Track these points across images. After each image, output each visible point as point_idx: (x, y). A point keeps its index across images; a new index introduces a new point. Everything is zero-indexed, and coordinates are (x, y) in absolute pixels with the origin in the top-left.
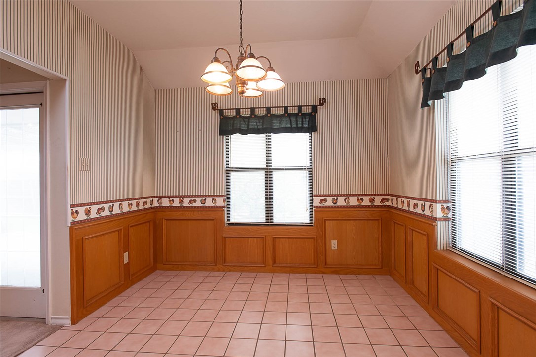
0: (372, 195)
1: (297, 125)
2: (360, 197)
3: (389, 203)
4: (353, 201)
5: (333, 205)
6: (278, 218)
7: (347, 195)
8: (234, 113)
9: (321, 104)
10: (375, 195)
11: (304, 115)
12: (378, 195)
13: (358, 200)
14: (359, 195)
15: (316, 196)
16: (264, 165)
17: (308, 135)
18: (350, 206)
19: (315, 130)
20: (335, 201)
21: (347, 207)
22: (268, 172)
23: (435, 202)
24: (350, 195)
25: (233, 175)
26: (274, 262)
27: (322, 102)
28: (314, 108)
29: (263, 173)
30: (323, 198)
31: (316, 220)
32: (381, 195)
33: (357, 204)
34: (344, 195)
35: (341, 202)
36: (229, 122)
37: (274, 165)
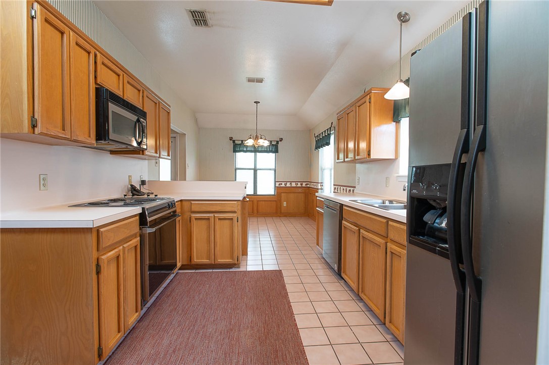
0: (302, 182)
1: (270, 149)
3: (309, 186)
4: (294, 185)
5: (285, 186)
6: (258, 193)
8: (240, 142)
9: (281, 141)
11: (272, 145)
12: (304, 182)
13: (296, 184)
14: (296, 182)
15: (277, 182)
16: (253, 167)
17: (274, 154)
19: (278, 152)
20: (286, 184)
21: (291, 187)
22: (255, 170)
23: (318, 183)
24: (292, 182)
25: (238, 171)
26: (257, 212)
27: (281, 140)
28: (278, 142)
29: (253, 171)
30: (280, 183)
31: (277, 193)
32: (306, 182)
33: (295, 186)
34: (289, 182)
35: (288, 185)
36: (238, 147)
37: (258, 167)
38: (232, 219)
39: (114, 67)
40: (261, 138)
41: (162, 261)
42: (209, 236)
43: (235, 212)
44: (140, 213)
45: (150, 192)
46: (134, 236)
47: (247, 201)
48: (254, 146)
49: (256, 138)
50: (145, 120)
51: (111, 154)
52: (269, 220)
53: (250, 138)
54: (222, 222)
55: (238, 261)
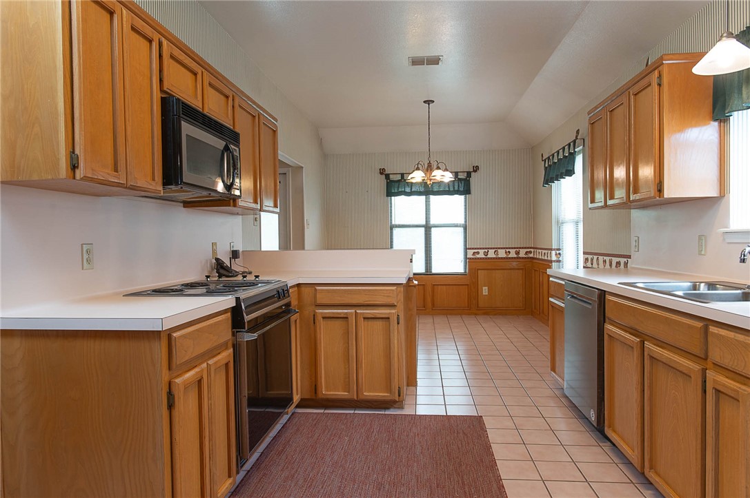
0: (517, 248)
1: (454, 188)
2: (507, 250)
3: (531, 255)
4: (502, 254)
5: (484, 256)
7: (496, 248)
8: (399, 177)
9: (475, 171)
10: (520, 248)
11: (460, 180)
12: (523, 248)
13: (506, 252)
14: (507, 248)
15: (470, 249)
16: (424, 223)
17: (463, 197)
18: (499, 258)
19: (470, 193)
20: (486, 254)
21: (496, 258)
22: (428, 228)
23: (551, 250)
24: (499, 248)
25: (396, 231)
26: (433, 305)
27: (476, 169)
28: (469, 174)
29: (423, 229)
30: (476, 251)
31: (469, 270)
32: (525, 248)
33: (505, 256)
34: (494, 248)
35: (491, 254)
36: (395, 185)
37: (432, 222)
38: (389, 318)
39: (188, 61)
40: (438, 168)
41: (267, 391)
42: (347, 349)
43: (392, 306)
44: (233, 307)
45: (247, 270)
46: (224, 346)
47: (415, 286)
48: (424, 184)
49: (429, 169)
50: (238, 147)
51: (184, 207)
52: (455, 321)
53: (418, 169)
54: (370, 323)
55: (399, 396)
